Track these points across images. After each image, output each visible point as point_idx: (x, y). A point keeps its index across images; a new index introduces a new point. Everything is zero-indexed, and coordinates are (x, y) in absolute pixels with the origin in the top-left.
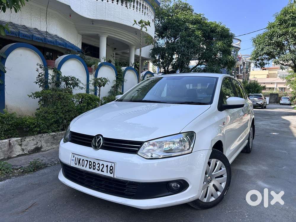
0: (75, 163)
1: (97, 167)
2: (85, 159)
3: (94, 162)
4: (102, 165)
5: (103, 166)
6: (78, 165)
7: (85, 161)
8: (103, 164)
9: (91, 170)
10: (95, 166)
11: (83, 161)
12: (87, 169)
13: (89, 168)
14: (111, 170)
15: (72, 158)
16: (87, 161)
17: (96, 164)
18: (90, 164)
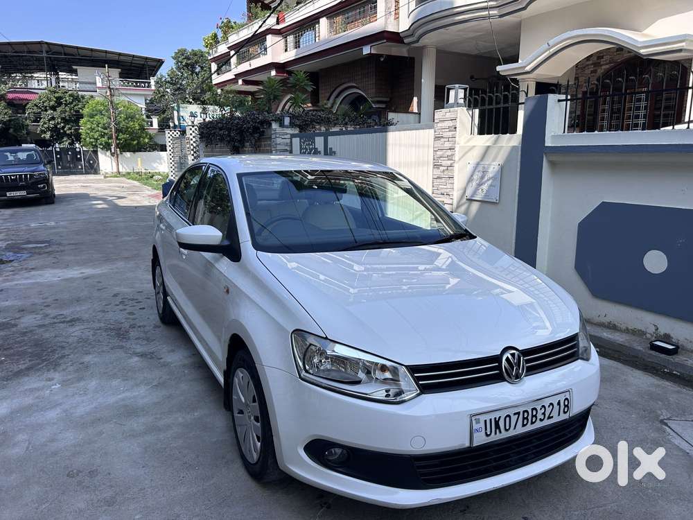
0: (486, 433)
1: (540, 416)
2: (511, 412)
3: (533, 409)
4: (549, 406)
5: (551, 407)
6: (496, 433)
7: (512, 415)
8: (551, 404)
9: (530, 428)
10: (536, 416)
11: (508, 419)
12: (520, 430)
13: (524, 425)
14: (565, 406)
15: (475, 426)
16: (518, 413)
17: (538, 409)
18: (524, 418)
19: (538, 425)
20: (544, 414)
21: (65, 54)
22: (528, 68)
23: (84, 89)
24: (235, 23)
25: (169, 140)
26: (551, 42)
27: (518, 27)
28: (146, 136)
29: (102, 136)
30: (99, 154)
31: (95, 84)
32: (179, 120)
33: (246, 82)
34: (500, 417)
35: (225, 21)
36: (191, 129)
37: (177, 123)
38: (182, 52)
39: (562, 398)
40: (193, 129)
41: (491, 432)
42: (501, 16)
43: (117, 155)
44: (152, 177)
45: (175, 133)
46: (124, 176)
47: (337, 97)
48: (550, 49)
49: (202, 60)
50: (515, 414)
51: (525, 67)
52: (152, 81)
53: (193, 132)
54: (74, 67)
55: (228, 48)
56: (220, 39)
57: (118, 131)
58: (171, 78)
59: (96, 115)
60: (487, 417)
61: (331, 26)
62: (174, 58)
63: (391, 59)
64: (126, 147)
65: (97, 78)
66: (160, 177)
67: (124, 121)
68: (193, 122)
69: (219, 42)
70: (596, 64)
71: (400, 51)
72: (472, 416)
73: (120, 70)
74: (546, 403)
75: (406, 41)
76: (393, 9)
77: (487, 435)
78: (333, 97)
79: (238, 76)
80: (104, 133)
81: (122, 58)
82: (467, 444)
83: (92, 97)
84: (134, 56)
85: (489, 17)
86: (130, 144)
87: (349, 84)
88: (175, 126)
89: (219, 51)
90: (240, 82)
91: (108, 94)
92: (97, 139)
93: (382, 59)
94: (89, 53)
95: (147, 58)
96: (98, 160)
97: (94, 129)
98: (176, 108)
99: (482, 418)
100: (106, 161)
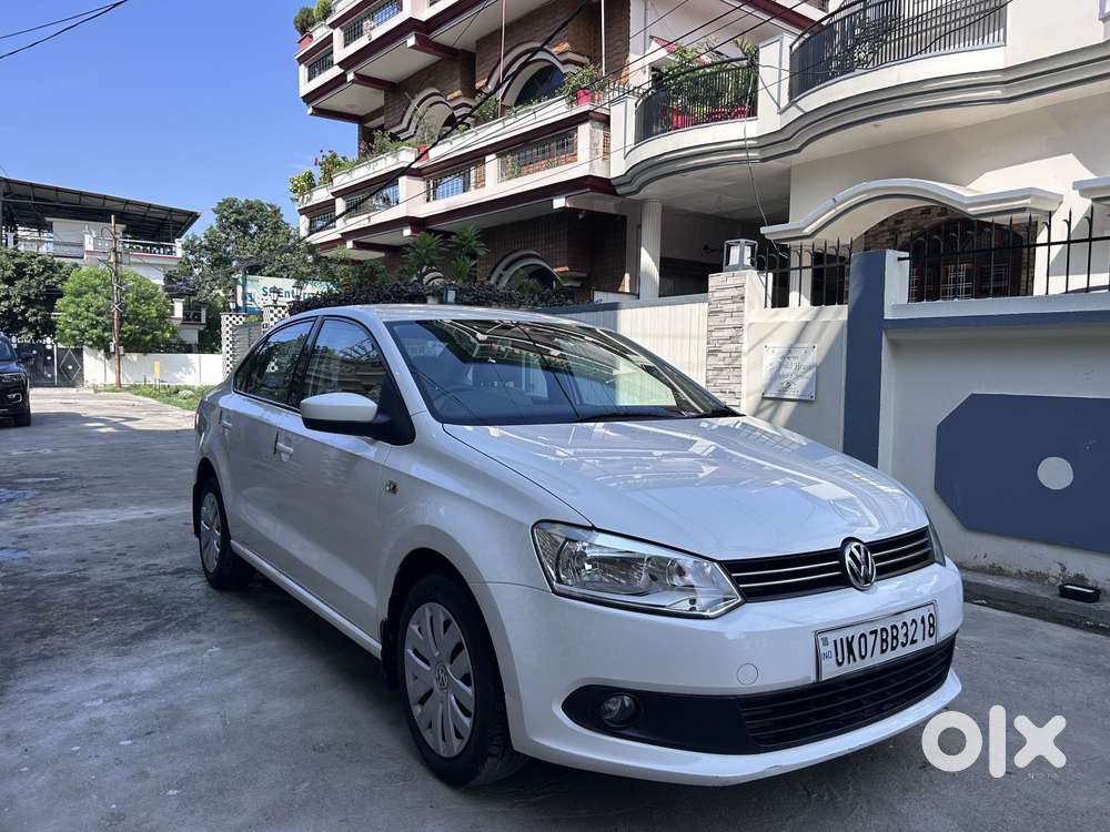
0: (837, 660)
1: (902, 639)
2: (866, 629)
3: (893, 627)
4: (911, 625)
5: (914, 625)
6: (849, 662)
7: (868, 634)
8: (914, 621)
9: (890, 656)
10: (896, 637)
11: (863, 639)
12: (877, 659)
13: (883, 651)
14: (932, 625)
15: (823, 650)
16: (875, 632)
17: (899, 627)
18: (883, 640)
19: (901, 652)
20: (906, 635)
21: (35, 199)
22: (808, 231)
23: (61, 253)
24: (344, 158)
25: (228, 329)
26: (839, 197)
27: (786, 176)
28: (168, 328)
29: (94, 326)
30: (85, 354)
31: (81, 245)
32: (244, 298)
33: (359, 246)
34: (853, 637)
35: (329, 155)
36: (272, 311)
37: (240, 304)
38: (229, 204)
39: (925, 612)
40: (276, 311)
41: (843, 658)
42: (763, 160)
43: (119, 355)
44: (177, 392)
45: (237, 319)
46: (128, 389)
47: (506, 269)
48: (835, 207)
49: (261, 216)
50: (871, 633)
51: (803, 229)
52: (178, 244)
53: (276, 316)
54: (48, 219)
55: (332, 194)
56: (317, 181)
57: (122, 320)
58: (210, 241)
59: (86, 293)
60: (837, 636)
61: (503, 167)
62: (216, 212)
63: (593, 216)
64: (134, 344)
65: (87, 237)
66: (190, 393)
67: (132, 303)
68: (275, 301)
69: (315, 186)
70: (892, 231)
71: (606, 205)
72: (817, 633)
73: (124, 226)
74: (908, 618)
75: (619, 191)
76: (601, 146)
77: (840, 664)
78: (499, 270)
79: (346, 236)
80: (97, 322)
81: (130, 207)
82: (813, 679)
83: (76, 265)
84: (150, 206)
85: (748, 160)
86: (140, 340)
87: (525, 252)
88: (238, 309)
89: (314, 198)
90: (350, 244)
91: (112, 260)
92: (83, 332)
93: (581, 217)
94: (76, 199)
95: (171, 210)
96: (82, 365)
97: (80, 315)
98: (240, 280)
99: (831, 637)
100: (95, 367)
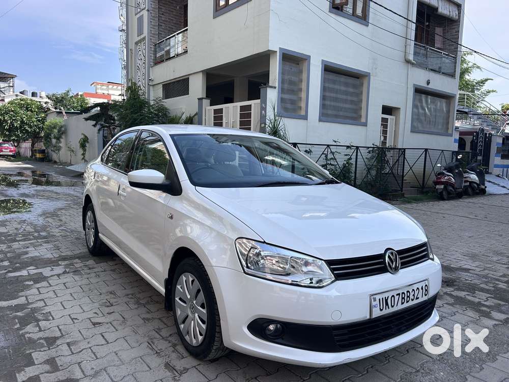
0: (380, 308)
1: (412, 297)
2: (395, 293)
3: (408, 292)
5: (418, 290)
6: (386, 309)
9: (406, 305)
10: (409, 297)
11: (393, 298)
13: (402, 303)
15: (374, 303)
17: (411, 292)
18: (402, 298)
19: (411, 303)
20: (414, 295)
34: (388, 297)
39: (423, 284)
41: (383, 307)
50: (397, 295)
72: (371, 296)
74: (415, 287)
82: (368, 317)
99: (378, 297)
